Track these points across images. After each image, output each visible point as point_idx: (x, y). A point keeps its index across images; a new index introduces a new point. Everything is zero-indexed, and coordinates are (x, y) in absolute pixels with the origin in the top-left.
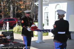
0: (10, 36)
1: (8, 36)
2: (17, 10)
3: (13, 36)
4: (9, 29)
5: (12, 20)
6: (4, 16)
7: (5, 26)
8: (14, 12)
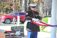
0: (20, 32)
1: (18, 31)
2: (29, 3)
3: (24, 32)
4: (20, 23)
5: (23, 14)
6: (15, 9)
7: (15, 21)
8: (26, 5)
